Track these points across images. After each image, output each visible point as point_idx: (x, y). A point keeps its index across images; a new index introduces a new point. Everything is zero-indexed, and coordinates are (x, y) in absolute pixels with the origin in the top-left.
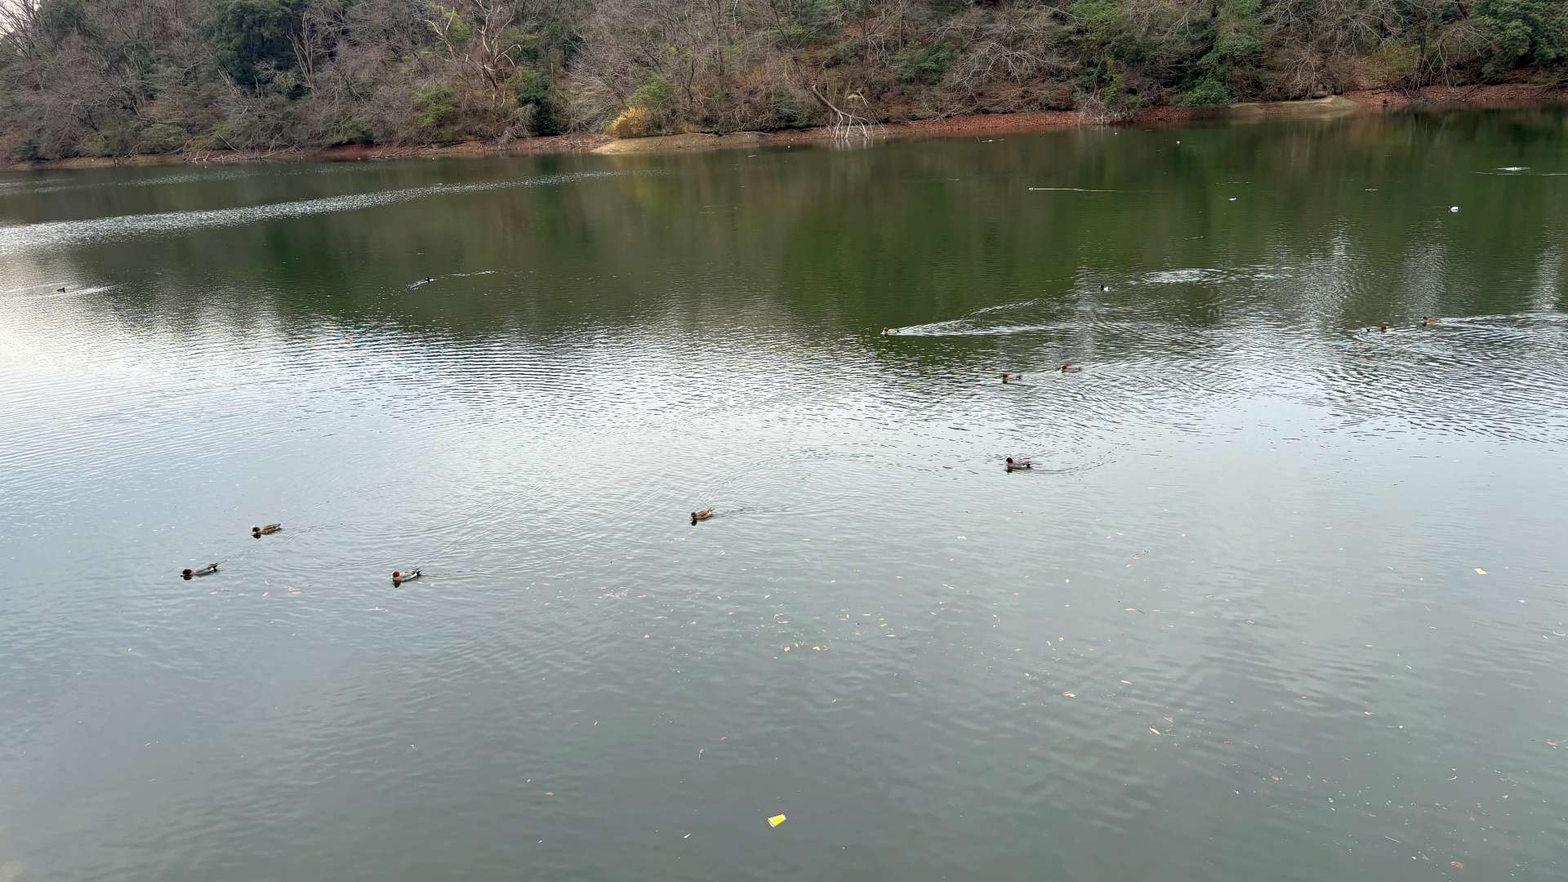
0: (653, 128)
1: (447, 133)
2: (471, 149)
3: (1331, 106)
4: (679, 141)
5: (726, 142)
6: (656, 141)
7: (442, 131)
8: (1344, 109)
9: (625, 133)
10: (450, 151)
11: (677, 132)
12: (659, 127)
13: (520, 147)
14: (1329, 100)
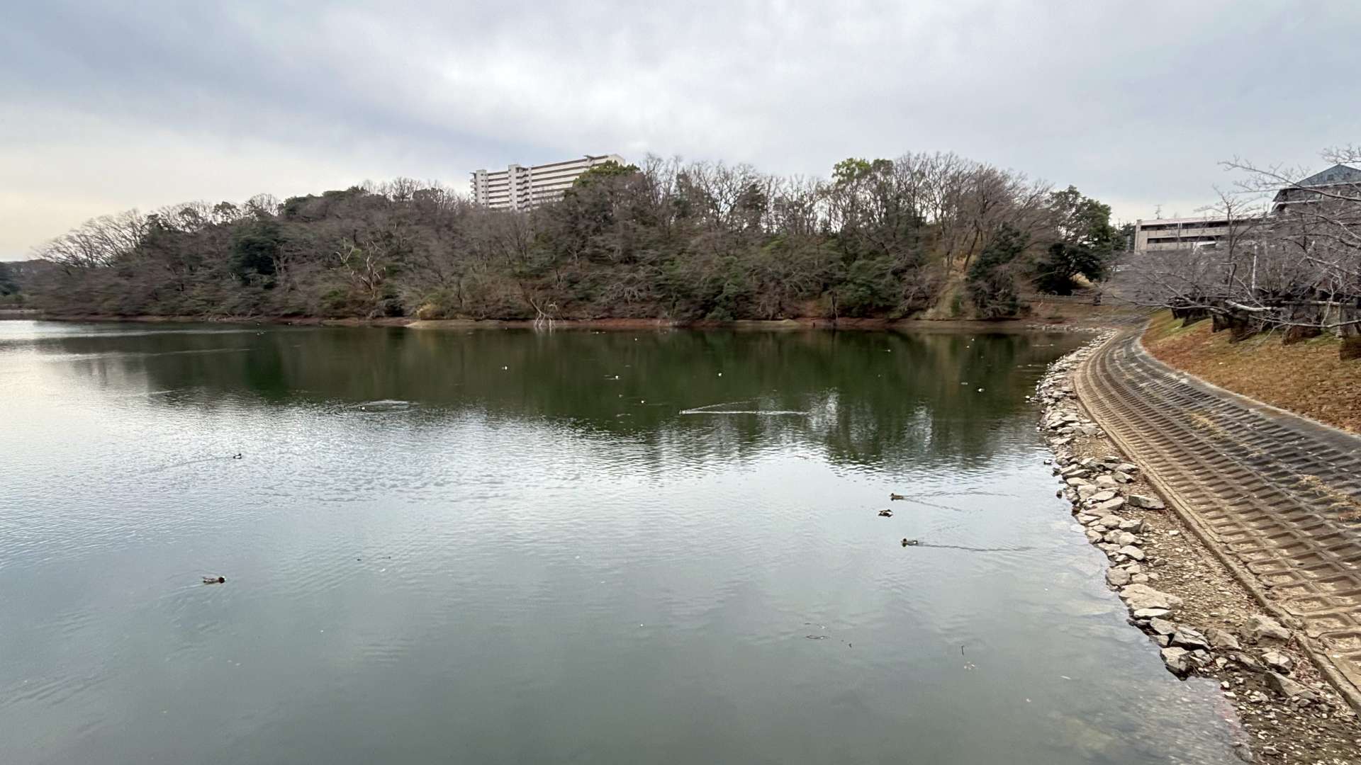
0: (438, 316)
1: (340, 312)
2: (353, 322)
3: (786, 324)
4: (453, 323)
5: (479, 324)
6: (439, 322)
7: (338, 311)
8: (791, 326)
9: (423, 317)
10: (341, 322)
11: (453, 318)
12: (443, 315)
13: (379, 322)
14: (784, 321)
